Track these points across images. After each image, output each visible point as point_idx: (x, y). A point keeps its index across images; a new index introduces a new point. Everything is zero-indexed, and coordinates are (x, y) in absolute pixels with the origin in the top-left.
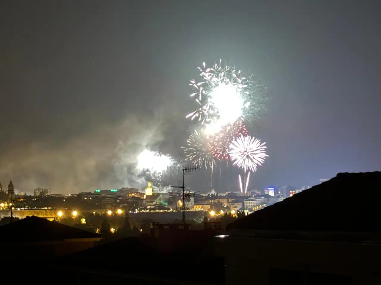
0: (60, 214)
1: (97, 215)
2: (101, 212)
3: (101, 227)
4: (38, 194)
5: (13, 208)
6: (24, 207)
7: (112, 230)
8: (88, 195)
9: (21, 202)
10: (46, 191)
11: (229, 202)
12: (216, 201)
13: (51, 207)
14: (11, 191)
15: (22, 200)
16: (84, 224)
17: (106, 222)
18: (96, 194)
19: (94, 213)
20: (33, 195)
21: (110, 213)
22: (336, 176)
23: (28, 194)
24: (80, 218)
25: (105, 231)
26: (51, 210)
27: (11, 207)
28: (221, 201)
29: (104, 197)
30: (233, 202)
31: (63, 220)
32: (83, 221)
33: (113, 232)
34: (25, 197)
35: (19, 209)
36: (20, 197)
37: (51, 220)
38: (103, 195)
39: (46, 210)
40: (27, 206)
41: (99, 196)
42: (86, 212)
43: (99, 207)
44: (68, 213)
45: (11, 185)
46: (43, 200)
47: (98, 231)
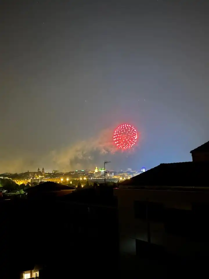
0: (62, 180)
1: (76, 180)
2: (78, 179)
3: (78, 184)
4: (54, 172)
5: (44, 178)
7: (82, 186)
8: (73, 172)
10: (57, 171)
11: (127, 174)
12: (122, 174)
13: (58, 177)
14: (43, 172)
15: (47, 175)
18: (76, 172)
19: (75, 179)
20: (52, 173)
21: (81, 179)
22: (159, 165)
23: (50, 173)
24: (69, 181)
25: (79, 186)
27: (43, 177)
28: (124, 174)
29: (79, 173)
30: (129, 174)
31: (63, 182)
32: (71, 183)
33: (82, 187)
34: (49, 173)
35: (46, 178)
36: (47, 174)
37: (58, 183)
38: (79, 172)
40: (49, 177)
41: (77, 173)
42: (72, 179)
43: (77, 177)
44: (65, 179)
45: (43, 169)
46: (56, 175)
47: (77, 187)
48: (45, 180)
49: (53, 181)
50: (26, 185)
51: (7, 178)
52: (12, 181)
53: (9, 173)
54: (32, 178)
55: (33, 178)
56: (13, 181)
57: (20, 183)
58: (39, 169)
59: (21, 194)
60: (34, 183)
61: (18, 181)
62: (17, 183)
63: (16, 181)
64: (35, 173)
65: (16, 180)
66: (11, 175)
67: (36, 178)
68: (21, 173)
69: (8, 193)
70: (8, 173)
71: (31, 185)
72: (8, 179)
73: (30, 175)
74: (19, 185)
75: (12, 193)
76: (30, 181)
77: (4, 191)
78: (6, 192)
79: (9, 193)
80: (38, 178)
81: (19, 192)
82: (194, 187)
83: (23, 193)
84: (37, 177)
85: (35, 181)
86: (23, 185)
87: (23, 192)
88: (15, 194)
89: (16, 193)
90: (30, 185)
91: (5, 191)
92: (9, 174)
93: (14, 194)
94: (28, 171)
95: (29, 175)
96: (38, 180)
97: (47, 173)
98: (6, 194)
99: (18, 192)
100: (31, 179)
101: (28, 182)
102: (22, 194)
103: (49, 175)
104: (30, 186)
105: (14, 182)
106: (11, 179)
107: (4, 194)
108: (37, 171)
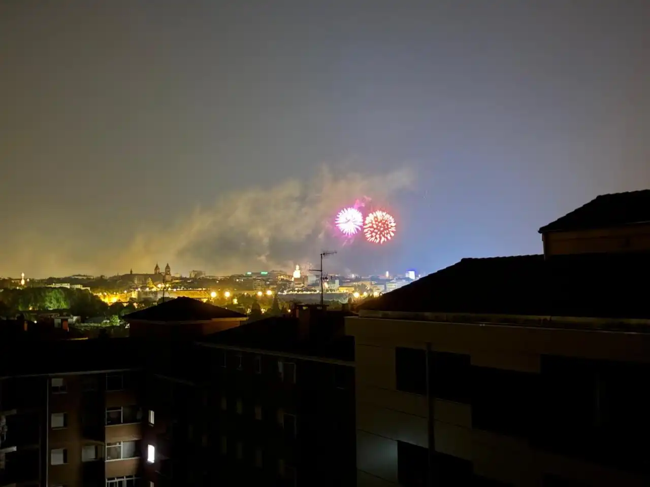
0: (214, 295)
1: (248, 296)
2: (252, 293)
3: (251, 306)
4: (193, 276)
5: (170, 289)
6: (180, 288)
7: (263, 311)
8: (239, 277)
9: (177, 283)
10: (200, 273)
11: (371, 284)
12: (360, 283)
13: (204, 288)
14: (168, 273)
15: (177, 281)
16: (236, 305)
17: (255, 303)
18: (247, 276)
19: (246, 294)
20: (188, 277)
21: (260, 294)
23: (184, 276)
24: (232, 298)
25: (256, 311)
26: (205, 290)
27: (168, 288)
28: (364, 283)
29: (255, 279)
30: (376, 284)
31: (216, 300)
32: (235, 301)
33: (263, 312)
34: (181, 278)
35: (175, 290)
36: (177, 279)
37: (205, 301)
38: (254, 277)
39: (200, 291)
40: (183, 287)
41: (250, 278)
42: (237, 293)
43: (250, 289)
44: (221, 294)
45: (168, 267)
46: (197, 282)
47: (249, 311)
48: (173, 294)
49: (191, 297)
50: (125, 305)
51: (79, 286)
52: (92, 294)
53: (84, 276)
54: (141, 288)
55: (143, 288)
56: (95, 294)
57: (111, 299)
58: (157, 268)
59: (113, 327)
60: (146, 301)
61: (106, 294)
62: (103, 300)
63: (100, 294)
64: (146, 276)
65: (103, 293)
66: (89, 281)
67: (150, 289)
68: (115, 277)
69: (82, 324)
70: (83, 274)
71: (138, 306)
72: (83, 288)
73: (136, 282)
74: (110, 305)
75: (92, 324)
76: (134, 295)
77: (72, 318)
78: (77, 321)
79: (86, 324)
80: (154, 289)
81: (108, 321)
82: (548, 318)
83: (118, 325)
84: (153, 286)
85: (149, 296)
86: (118, 305)
87: (119, 321)
88: (99, 325)
89: (100, 323)
90: (135, 304)
91: (75, 318)
92: (85, 278)
93: (97, 327)
94: (131, 272)
95: (133, 282)
96: (156, 293)
97: (178, 276)
98: (77, 324)
99: (106, 323)
100: (139, 291)
101: (131, 299)
102: (116, 326)
103: (184, 282)
104: (136, 307)
105: (97, 296)
106: (89, 288)
107: (71, 326)
108: (153, 273)
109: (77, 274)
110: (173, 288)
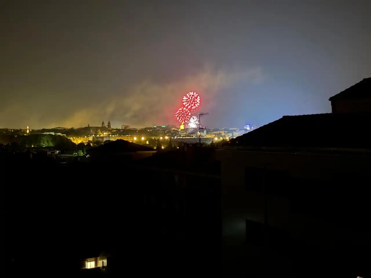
0: (135, 139)
1: (155, 140)
2: (157, 138)
3: (156, 145)
4: (123, 128)
5: (110, 135)
6: (116, 135)
7: (163, 147)
8: (150, 128)
9: (114, 132)
10: (128, 126)
11: (225, 133)
12: (218, 132)
13: (130, 135)
14: (109, 126)
15: (115, 131)
16: (148, 145)
17: (159, 143)
18: (154, 128)
19: (153, 138)
20: (121, 128)
21: (161, 138)
23: (118, 128)
24: (146, 141)
25: (159, 148)
26: (130, 136)
27: (110, 134)
28: (221, 132)
29: (159, 130)
30: (227, 133)
31: (137, 142)
32: (147, 142)
34: (117, 129)
35: (113, 136)
36: (114, 130)
37: (131, 142)
38: (158, 129)
39: (128, 136)
40: (118, 135)
41: (156, 129)
42: (149, 138)
43: (156, 135)
44: (139, 138)
45: (109, 123)
46: (126, 131)
47: (155, 148)
48: (114, 138)
50: (86, 144)
51: (59, 134)
52: (67, 138)
53: (62, 128)
54: (94, 135)
55: (96, 134)
56: (68, 138)
57: (77, 141)
58: (103, 123)
59: (78, 156)
60: (97, 142)
61: (75, 138)
62: (73, 142)
63: (72, 138)
64: (97, 128)
65: (73, 138)
66: (65, 131)
67: (99, 135)
68: (79, 128)
69: (62, 155)
70: (61, 127)
71: (93, 145)
72: (62, 135)
73: (91, 131)
74: (77, 144)
75: (67, 155)
76: (91, 139)
77: (56, 152)
78: (59, 153)
79: (63, 155)
80: (102, 136)
81: (76, 153)
83: (82, 155)
84: (101, 134)
85: (98, 140)
86: (82, 144)
87: (82, 153)
88: (71, 155)
89: (72, 154)
90: (91, 144)
91: (58, 152)
92: (63, 129)
94: (89, 125)
95: (90, 132)
96: (103, 138)
97: (115, 128)
98: (59, 155)
99: (75, 154)
100: (93, 137)
101: (89, 141)
102: (80, 156)
103: (119, 132)
104: (92, 146)
105: (69, 139)
106: (65, 135)
107: (56, 155)
108: (101, 126)
109: (58, 127)
110: (112, 135)
